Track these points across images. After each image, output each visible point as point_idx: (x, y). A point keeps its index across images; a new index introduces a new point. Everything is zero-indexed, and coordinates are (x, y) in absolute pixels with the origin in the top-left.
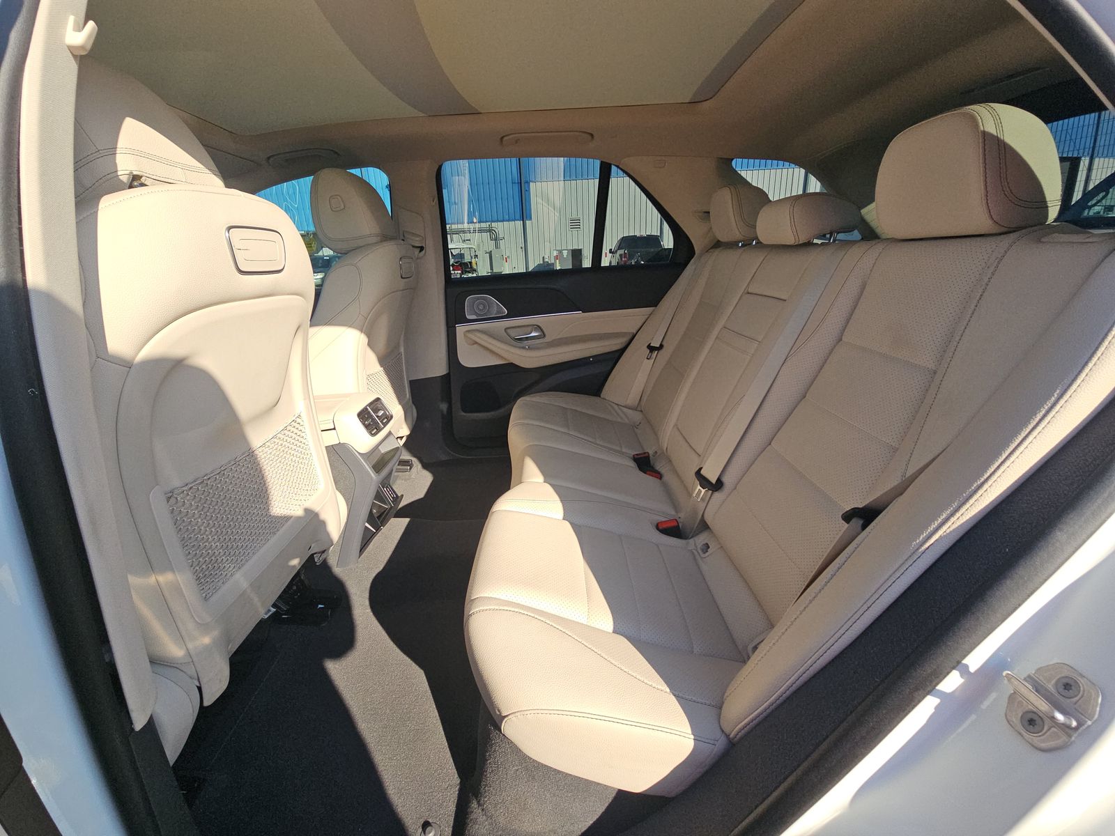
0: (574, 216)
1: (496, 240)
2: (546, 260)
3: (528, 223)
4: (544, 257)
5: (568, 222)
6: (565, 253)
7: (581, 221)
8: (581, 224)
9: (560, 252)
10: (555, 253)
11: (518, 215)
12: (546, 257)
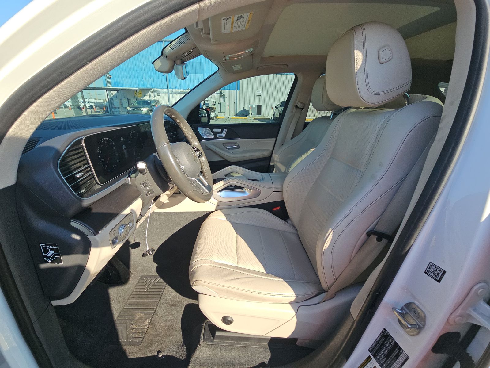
0: (259, 90)
1: (223, 98)
2: (245, 109)
3: (238, 91)
4: (244, 108)
5: (256, 92)
6: (254, 106)
7: (262, 93)
8: (261, 94)
9: (252, 105)
10: (250, 106)
11: (234, 88)
12: (245, 107)
